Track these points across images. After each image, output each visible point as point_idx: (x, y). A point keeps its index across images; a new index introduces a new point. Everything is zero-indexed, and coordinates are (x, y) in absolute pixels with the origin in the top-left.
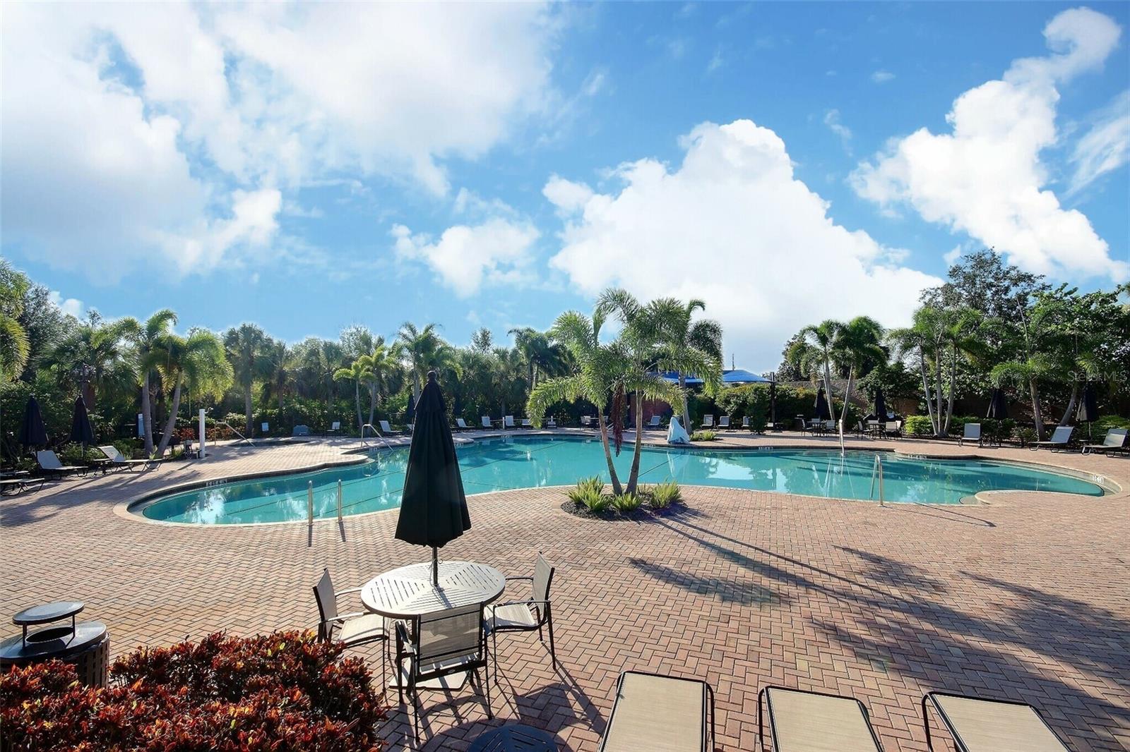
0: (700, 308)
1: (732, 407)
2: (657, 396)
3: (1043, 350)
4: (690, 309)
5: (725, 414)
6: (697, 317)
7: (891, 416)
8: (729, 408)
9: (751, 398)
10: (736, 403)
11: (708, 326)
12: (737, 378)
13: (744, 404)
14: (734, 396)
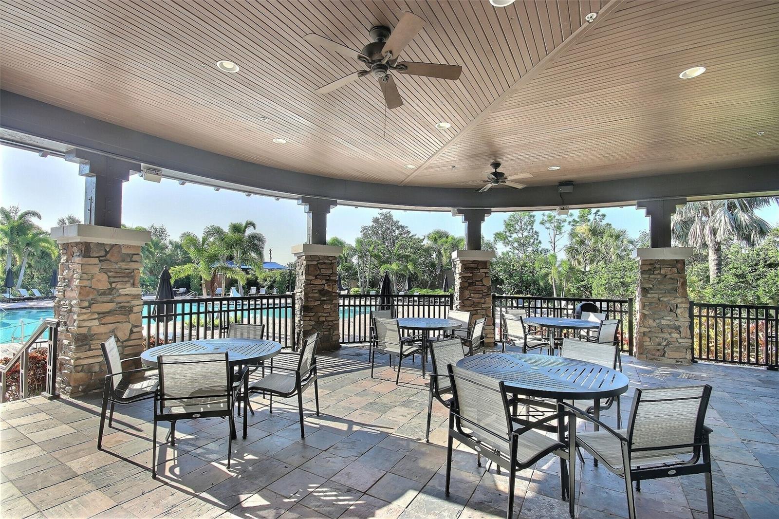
0: (252, 227)
1: (267, 283)
2: (233, 276)
3: (398, 260)
4: (246, 227)
5: (263, 287)
6: (249, 231)
7: (344, 288)
8: (266, 283)
9: (278, 278)
10: (270, 281)
11: (256, 237)
12: (273, 266)
13: (274, 282)
14: (269, 277)
